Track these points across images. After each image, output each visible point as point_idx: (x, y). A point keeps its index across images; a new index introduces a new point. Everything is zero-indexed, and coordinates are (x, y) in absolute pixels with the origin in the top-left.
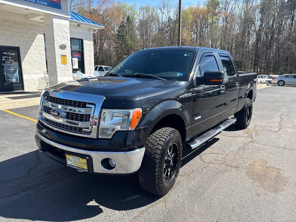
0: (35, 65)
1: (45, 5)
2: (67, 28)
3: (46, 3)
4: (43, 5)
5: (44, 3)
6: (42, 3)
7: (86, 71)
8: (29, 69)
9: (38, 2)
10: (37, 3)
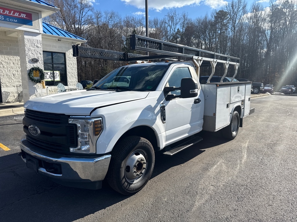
0: (13, 79)
1: (15, 22)
2: (39, 43)
3: (16, 20)
4: (13, 22)
5: (14, 20)
6: (11, 20)
7: (68, 84)
8: (7, 82)
9: (8, 19)
10: (6, 21)
